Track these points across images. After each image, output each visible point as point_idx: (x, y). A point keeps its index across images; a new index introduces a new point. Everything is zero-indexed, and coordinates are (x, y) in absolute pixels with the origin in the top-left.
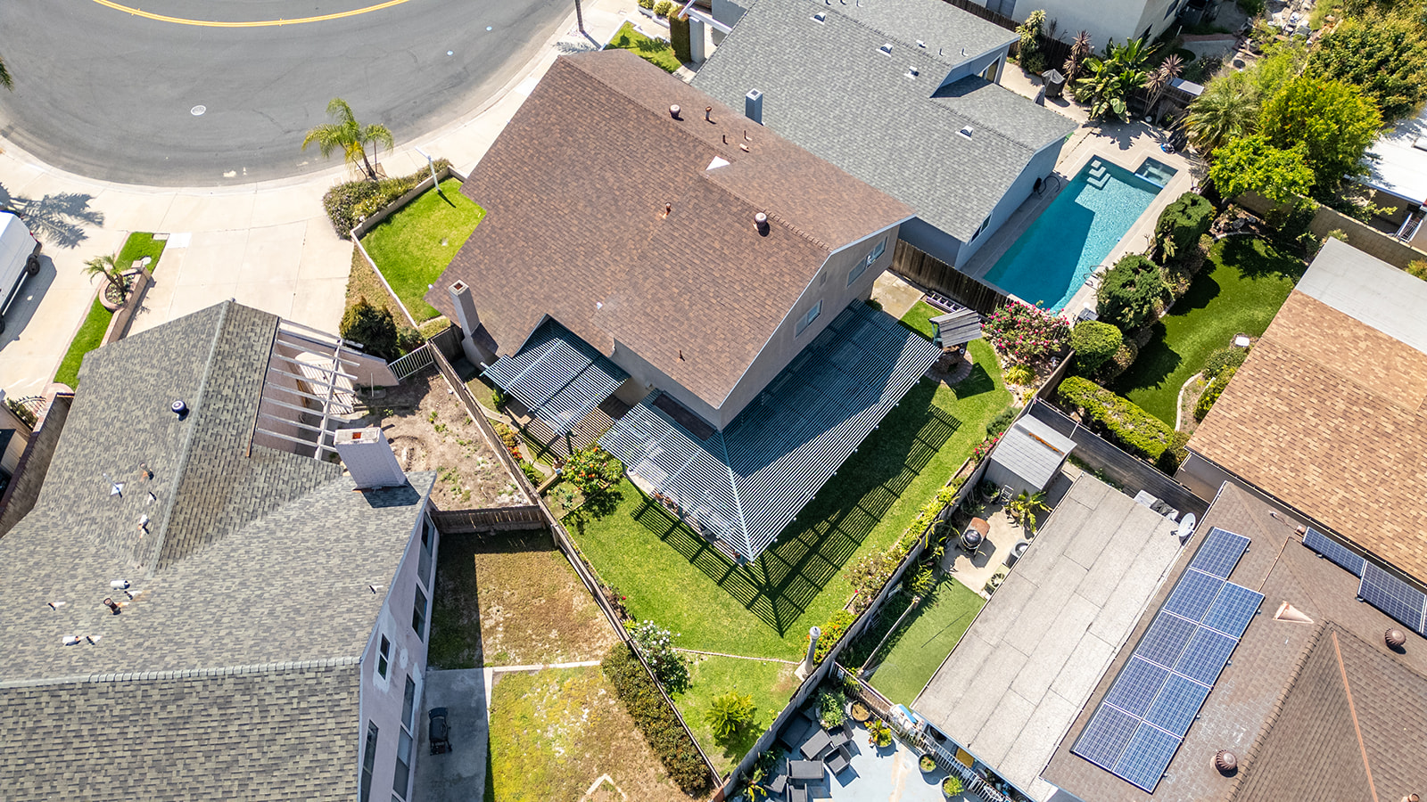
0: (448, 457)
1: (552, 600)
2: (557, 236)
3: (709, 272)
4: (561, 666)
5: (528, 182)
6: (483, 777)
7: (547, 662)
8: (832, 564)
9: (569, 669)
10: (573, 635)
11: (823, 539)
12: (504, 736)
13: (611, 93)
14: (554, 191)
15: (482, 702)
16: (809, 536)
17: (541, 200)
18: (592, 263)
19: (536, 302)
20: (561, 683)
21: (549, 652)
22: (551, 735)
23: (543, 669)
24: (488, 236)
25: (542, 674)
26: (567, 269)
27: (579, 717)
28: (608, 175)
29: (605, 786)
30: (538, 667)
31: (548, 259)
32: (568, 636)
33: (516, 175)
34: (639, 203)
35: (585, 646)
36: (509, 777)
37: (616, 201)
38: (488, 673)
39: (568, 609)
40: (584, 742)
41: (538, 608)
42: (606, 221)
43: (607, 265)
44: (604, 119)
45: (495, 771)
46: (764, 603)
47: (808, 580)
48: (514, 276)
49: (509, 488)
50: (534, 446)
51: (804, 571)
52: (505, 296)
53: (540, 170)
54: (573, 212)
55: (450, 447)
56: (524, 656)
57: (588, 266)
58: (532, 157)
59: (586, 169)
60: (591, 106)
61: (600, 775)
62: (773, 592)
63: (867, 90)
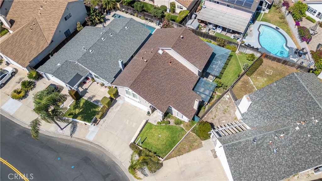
0: (221, 113)
1: (242, 87)
2: (175, 88)
3: (191, 48)
4: (252, 83)
5: (162, 95)
7: (253, 85)
9: (252, 81)
10: (246, 83)
13: (140, 74)
14: (165, 89)
17: (167, 92)
18: (181, 80)
19: (190, 92)
20: (255, 82)
21: (251, 85)
22: (264, 81)
24: (175, 105)
25: (255, 85)
26: (182, 85)
27: (259, 78)
28: (161, 76)
29: (267, 72)
30: (254, 86)
31: (180, 90)
32: (247, 83)
33: (160, 98)
34: (168, 69)
35: (247, 80)
37: (167, 74)
39: (242, 85)
40: (262, 76)
41: (244, 89)
42: (172, 76)
43: (181, 77)
44: (147, 76)
48: (184, 98)
49: (224, 99)
50: (211, 99)
52: (189, 99)
53: (159, 92)
54: (170, 84)
55: (219, 113)
57: (182, 81)
58: (156, 94)
59: (159, 81)
60: (143, 80)
63: (114, 44)
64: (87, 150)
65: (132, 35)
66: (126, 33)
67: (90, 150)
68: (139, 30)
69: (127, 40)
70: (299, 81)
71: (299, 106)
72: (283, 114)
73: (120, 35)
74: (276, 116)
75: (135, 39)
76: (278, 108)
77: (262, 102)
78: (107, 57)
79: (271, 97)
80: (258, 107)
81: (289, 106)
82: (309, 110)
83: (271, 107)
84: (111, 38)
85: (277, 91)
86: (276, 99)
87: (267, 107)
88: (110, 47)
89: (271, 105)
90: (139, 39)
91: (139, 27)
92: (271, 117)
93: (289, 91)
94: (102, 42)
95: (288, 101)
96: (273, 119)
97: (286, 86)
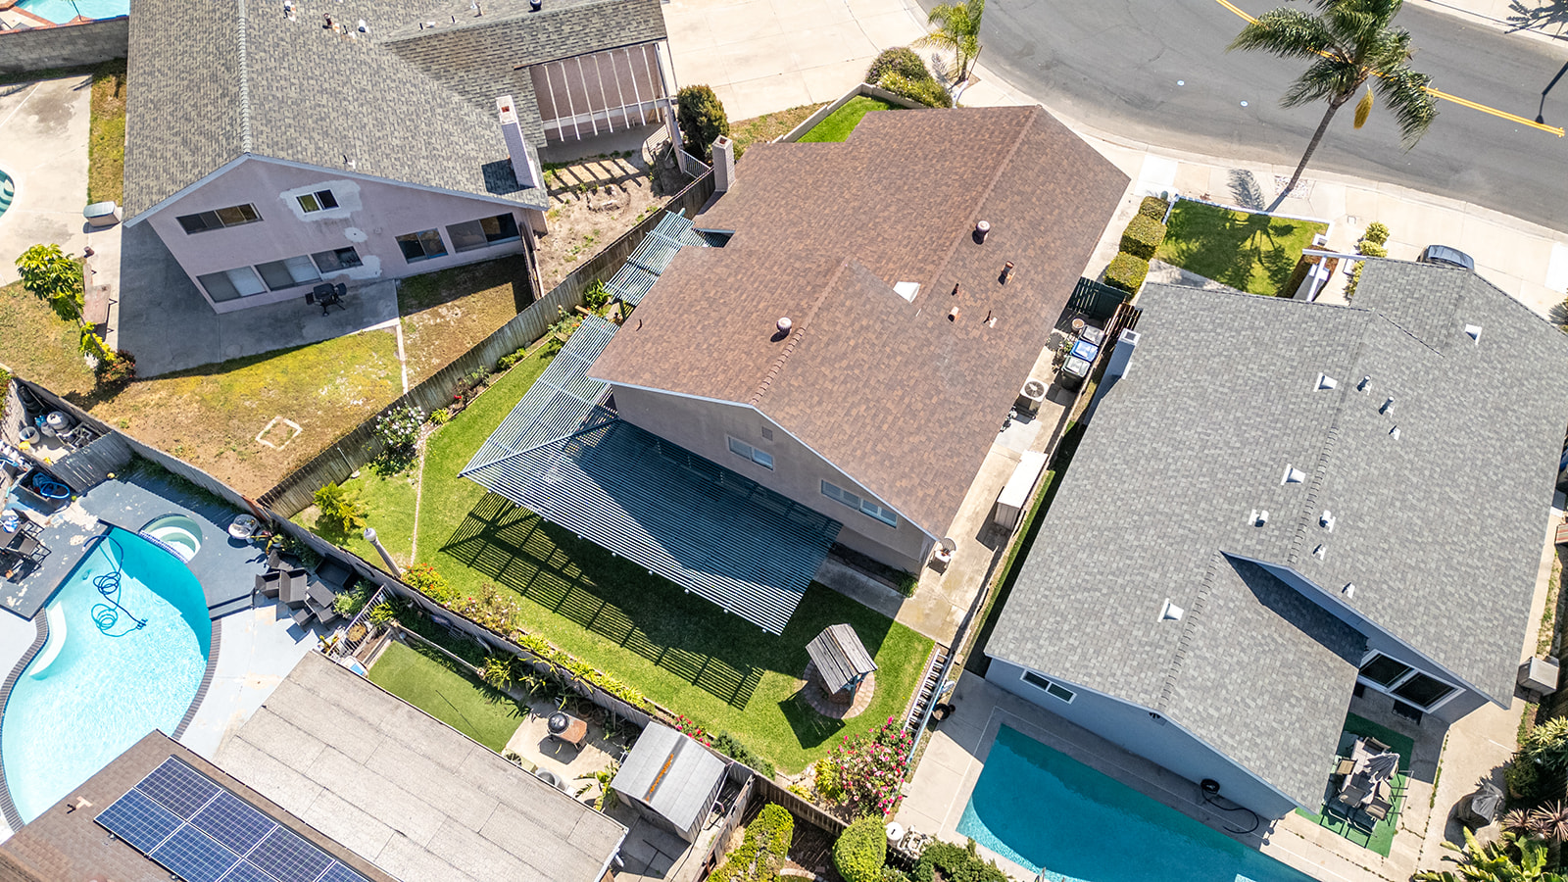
4: (404, 374)
6: (303, 343)
8: (528, 586)
9: (401, 380)
11: (559, 573)
12: (339, 348)
15: (370, 324)
16: (560, 558)
20: (387, 377)
21: (417, 363)
22: (338, 381)
23: (400, 363)
24: (819, 154)
25: (396, 362)
27: (355, 398)
29: (291, 431)
30: (403, 357)
36: (302, 361)
38: (396, 321)
40: (332, 407)
45: (306, 349)
46: (478, 528)
47: (506, 566)
51: (518, 561)
56: (414, 345)
61: (301, 425)
62: (491, 534)
63: (1212, 473)
64: (1155, 130)
65: (1119, 572)
66: (1164, 574)
67: (1141, 129)
68: (1078, 627)
69: (1139, 529)
70: (251, 118)
71: (312, 64)
72: (384, 81)
73: (1195, 541)
74: (413, 89)
75: (1091, 555)
76: (392, 104)
77: (439, 147)
78: (1221, 385)
79: (396, 142)
80: (461, 143)
81: (349, 85)
82: (288, 40)
83: (414, 117)
84: (1252, 501)
85: (358, 143)
86: (380, 125)
87: (428, 125)
88: (1227, 443)
89: (408, 123)
90: (1060, 564)
91: (1084, 655)
92: (430, 96)
93: (315, 117)
94: (1293, 455)
95: (341, 97)
96: (428, 87)
97: (315, 135)
